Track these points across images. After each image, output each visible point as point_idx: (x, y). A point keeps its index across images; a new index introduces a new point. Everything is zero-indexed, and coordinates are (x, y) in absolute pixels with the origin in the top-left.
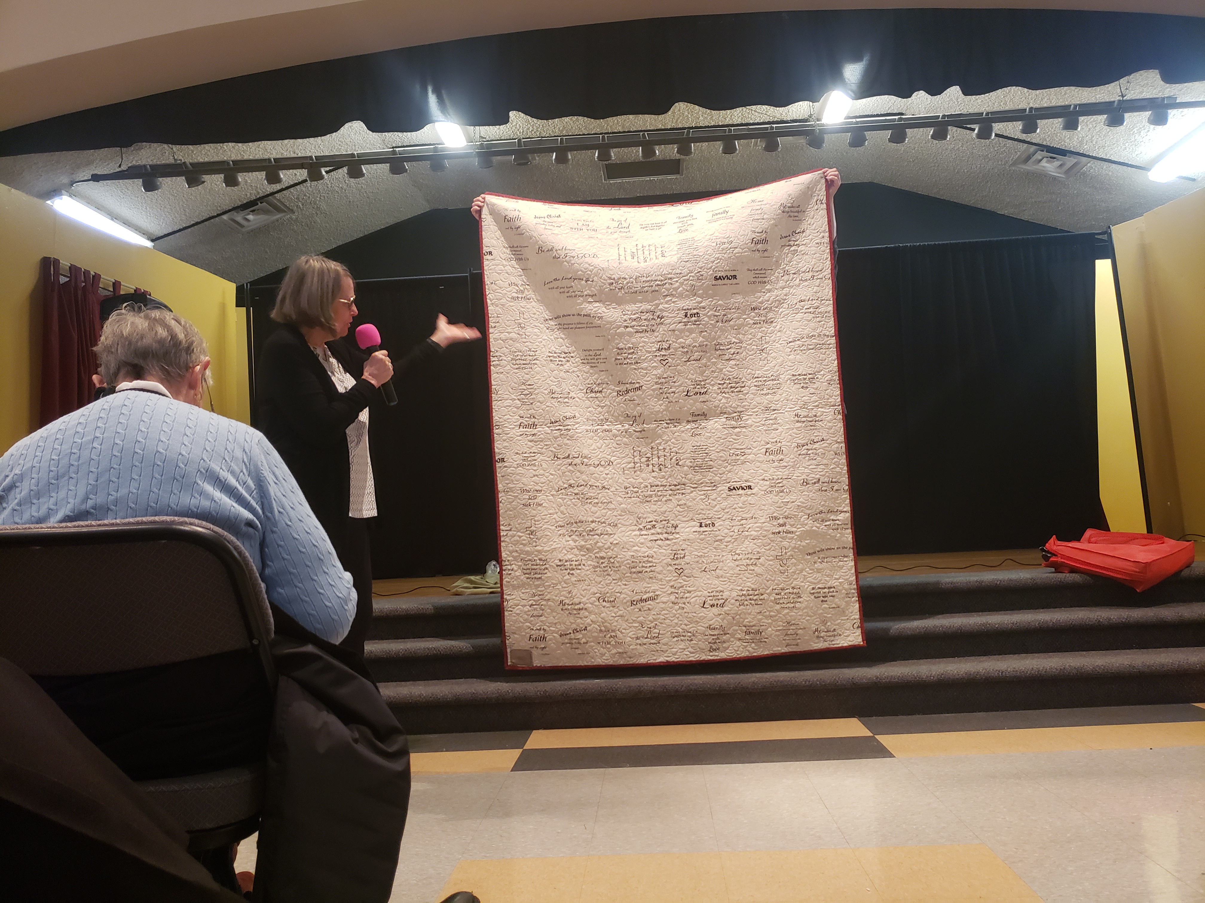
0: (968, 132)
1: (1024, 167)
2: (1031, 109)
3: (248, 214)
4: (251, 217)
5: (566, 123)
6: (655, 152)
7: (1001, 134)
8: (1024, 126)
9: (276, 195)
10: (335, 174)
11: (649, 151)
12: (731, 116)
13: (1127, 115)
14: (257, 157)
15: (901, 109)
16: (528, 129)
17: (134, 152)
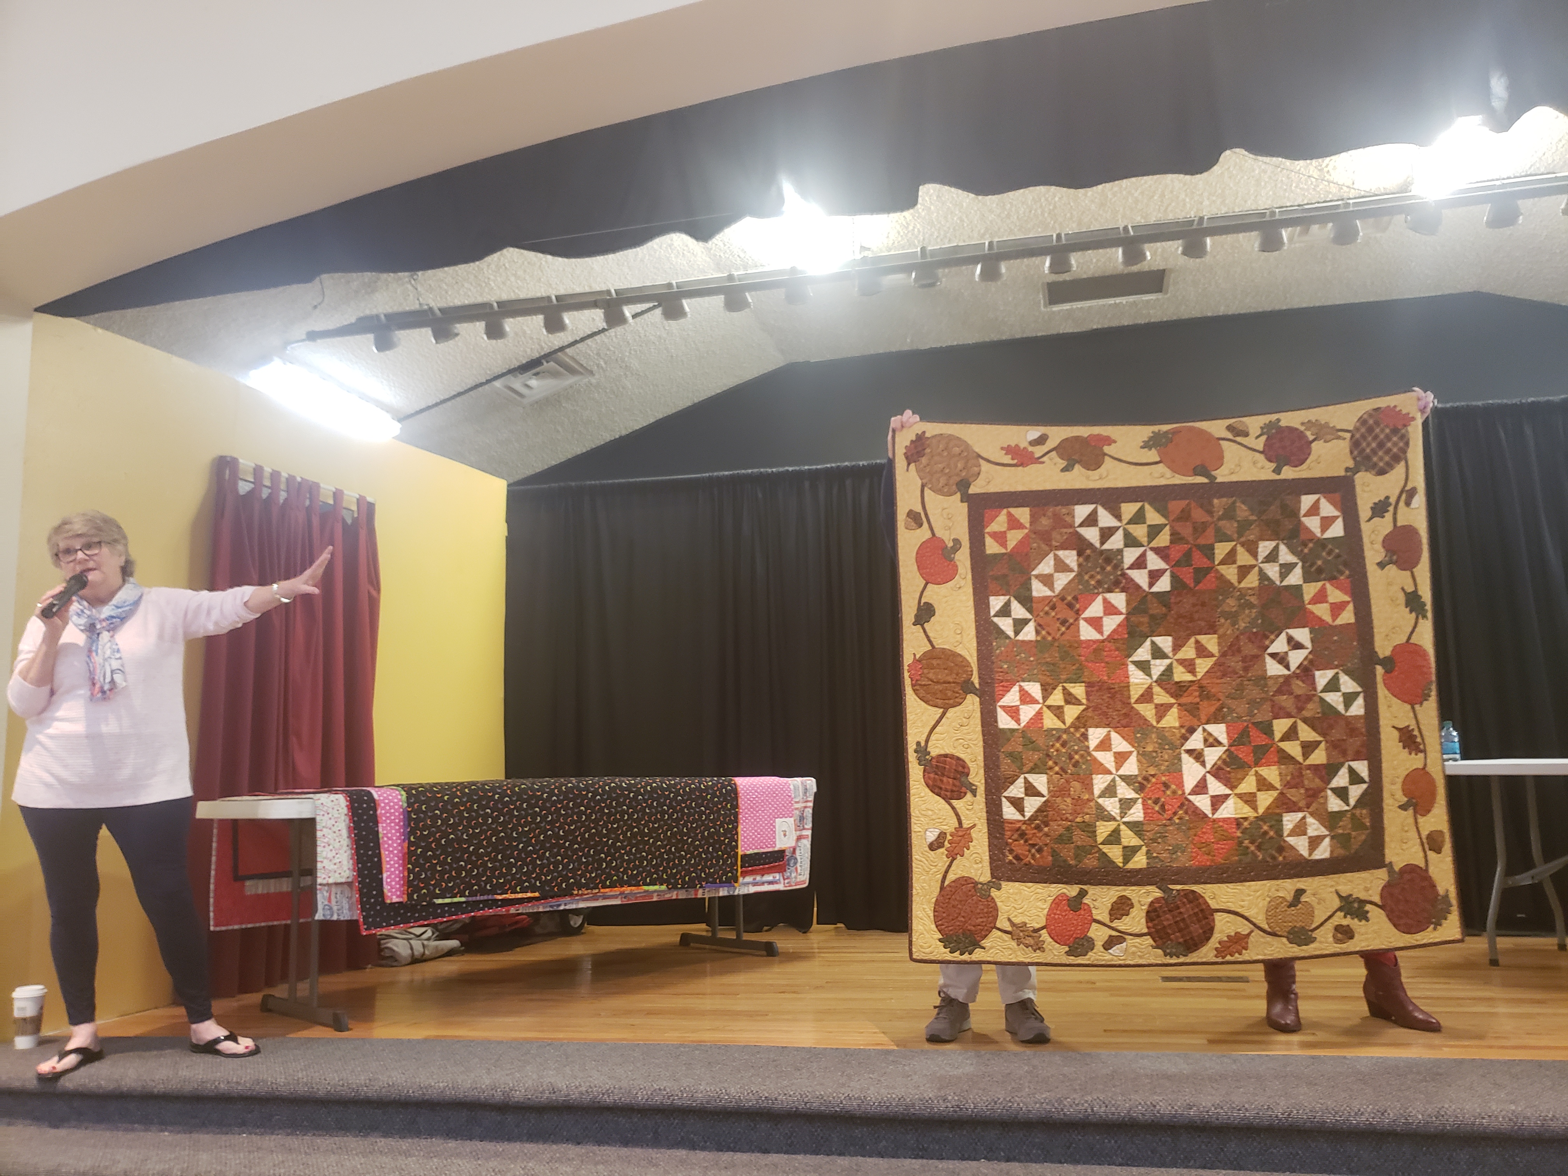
4: (533, 382)
6: (1145, 254)
9: (568, 350)
10: (647, 316)
11: (1133, 254)
14: (535, 296)
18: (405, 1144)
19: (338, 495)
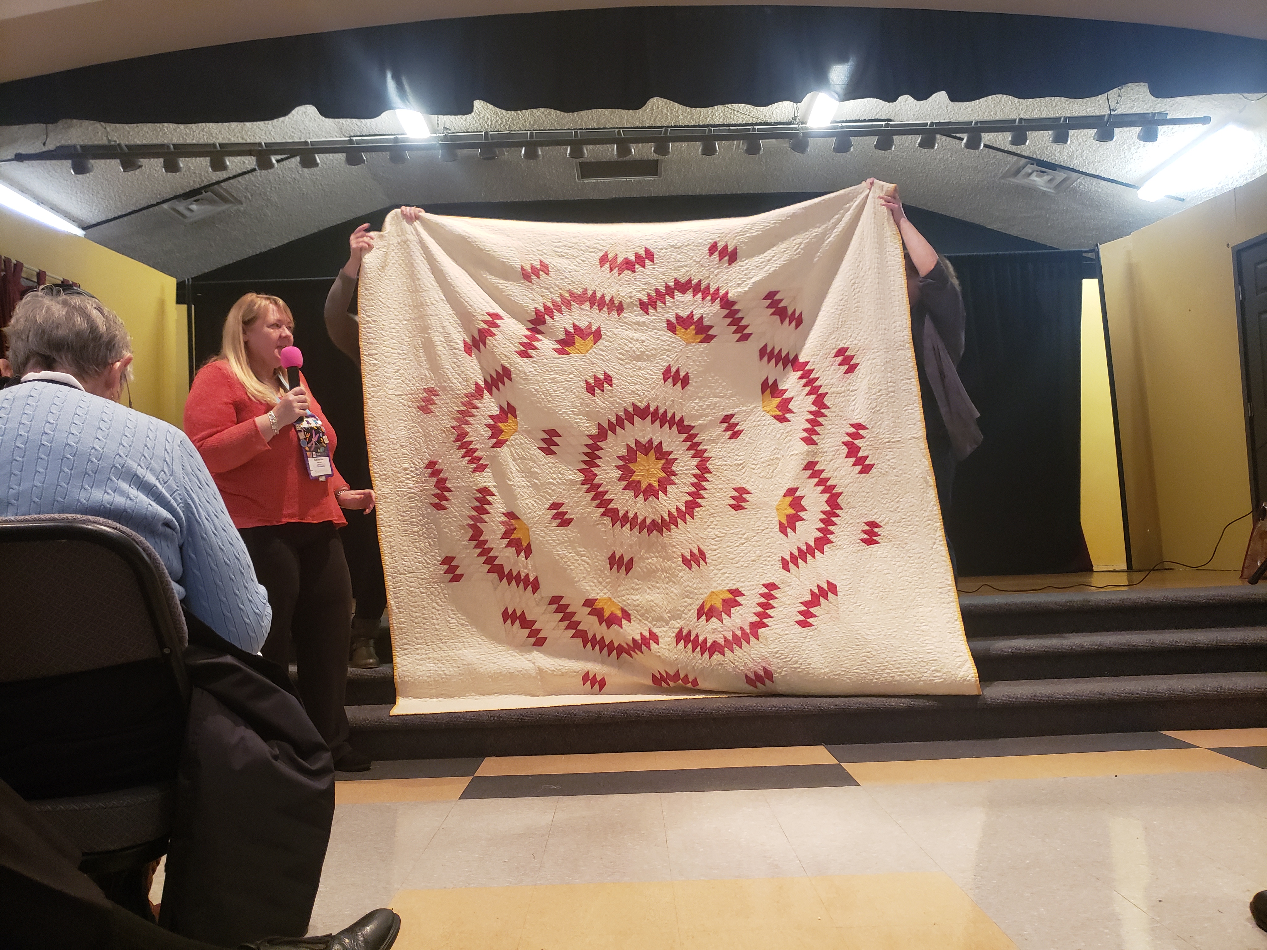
0: (958, 141)
1: (1013, 180)
2: (1021, 119)
3: (191, 204)
4: (194, 207)
5: (538, 117)
6: (631, 150)
7: (991, 145)
8: (1013, 138)
9: (222, 184)
10: (287, 163)
11: (624, 150)
12: (712, 116)
13: (1117, 131)
14: (201, 141)
15: (889, 115)
16: (497, 122)
17: (63, 130)
19: (41, 273)
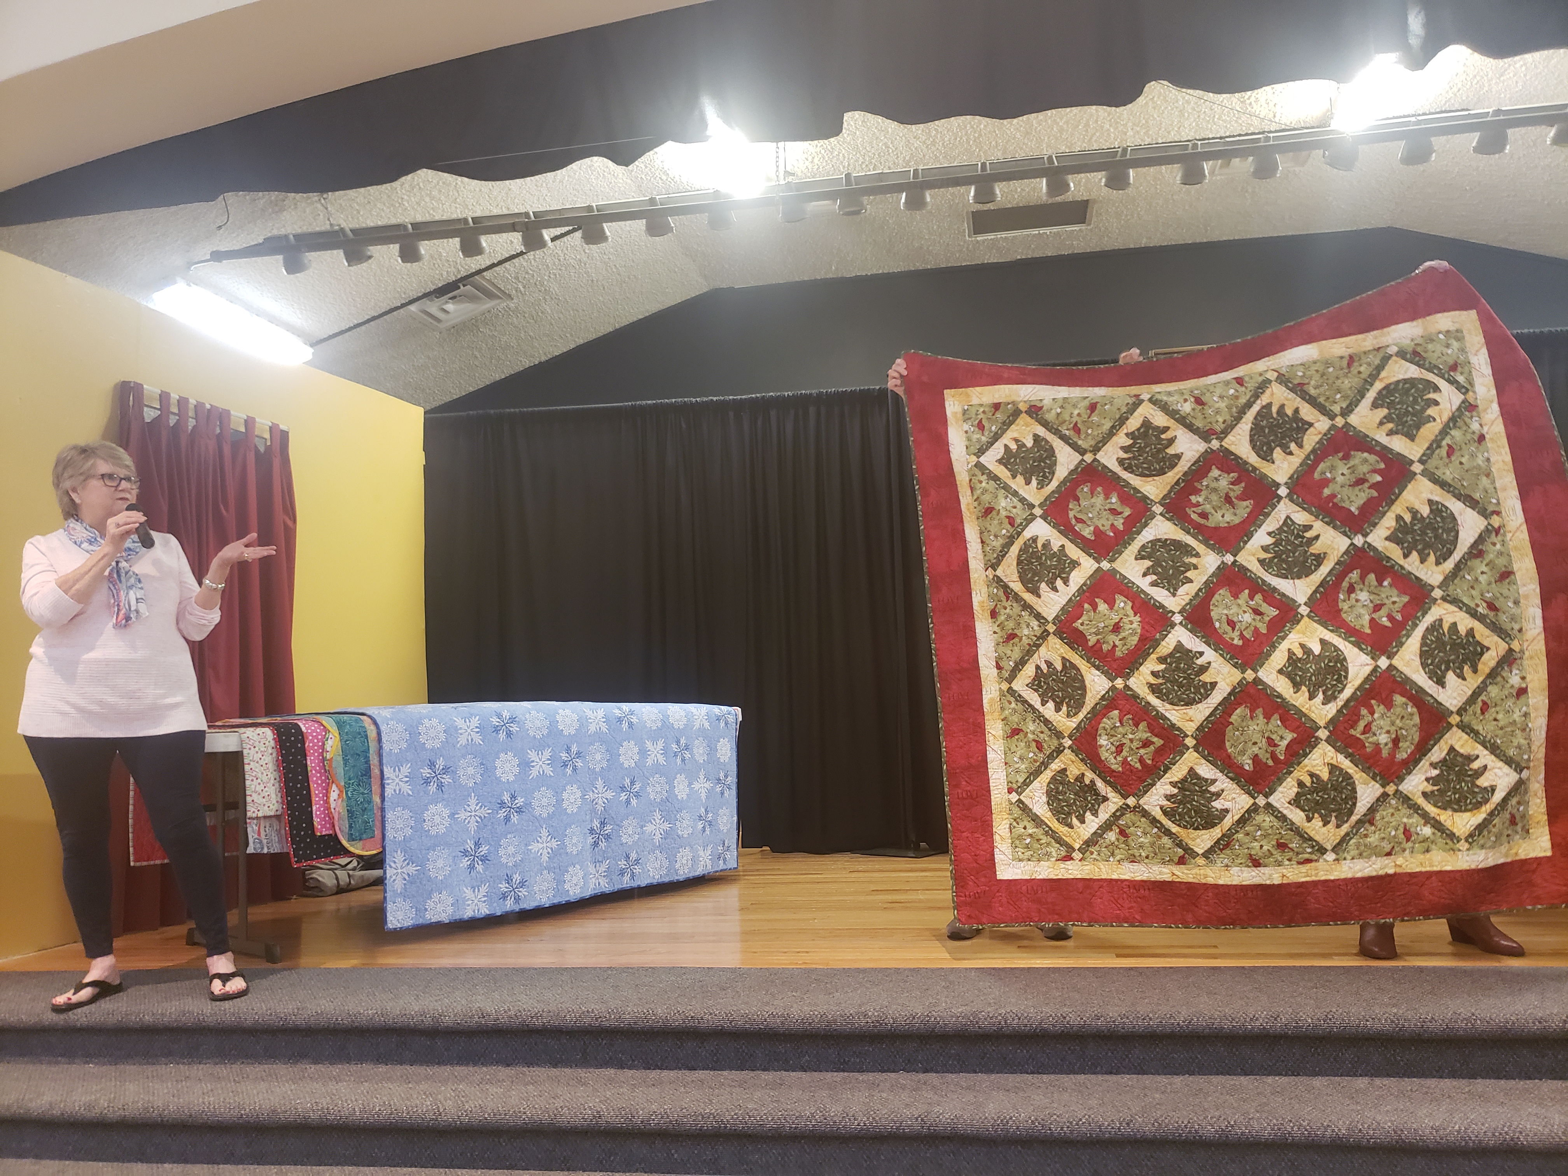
3: (447, 302)
4: (450, 307)
9: (485, 274)
18: (335, 1070)
19: (249, 422)
